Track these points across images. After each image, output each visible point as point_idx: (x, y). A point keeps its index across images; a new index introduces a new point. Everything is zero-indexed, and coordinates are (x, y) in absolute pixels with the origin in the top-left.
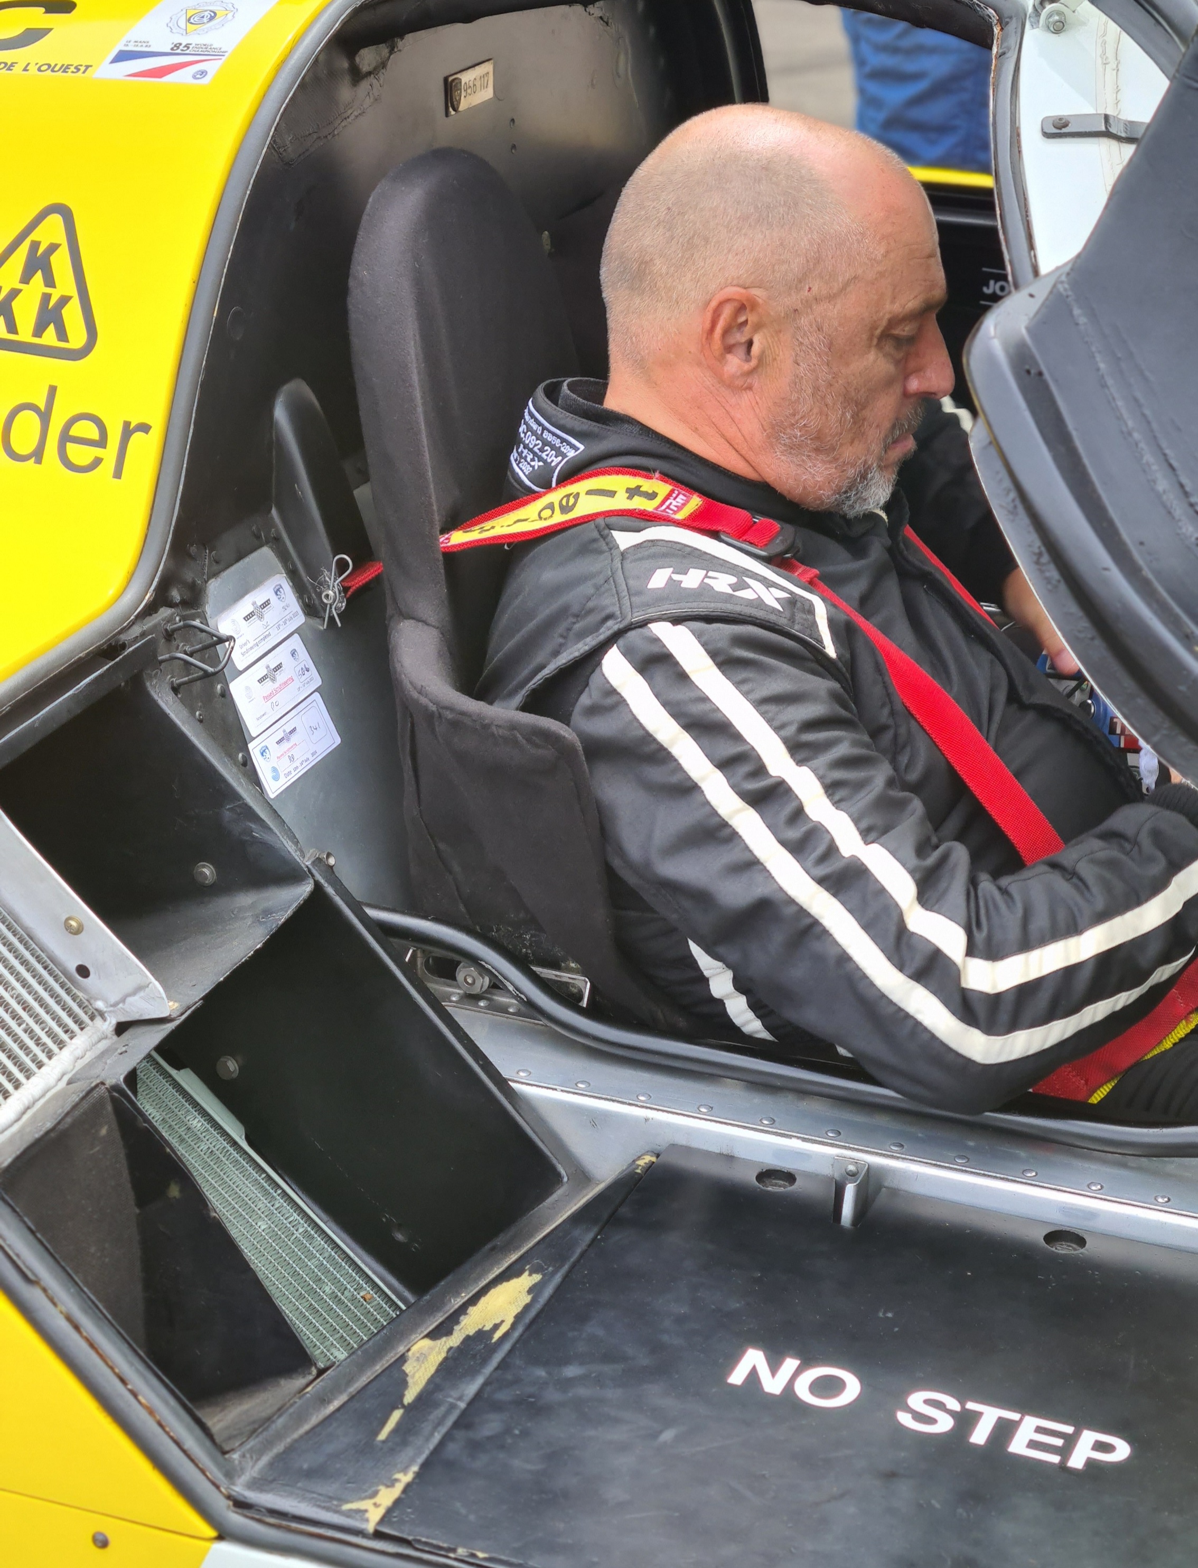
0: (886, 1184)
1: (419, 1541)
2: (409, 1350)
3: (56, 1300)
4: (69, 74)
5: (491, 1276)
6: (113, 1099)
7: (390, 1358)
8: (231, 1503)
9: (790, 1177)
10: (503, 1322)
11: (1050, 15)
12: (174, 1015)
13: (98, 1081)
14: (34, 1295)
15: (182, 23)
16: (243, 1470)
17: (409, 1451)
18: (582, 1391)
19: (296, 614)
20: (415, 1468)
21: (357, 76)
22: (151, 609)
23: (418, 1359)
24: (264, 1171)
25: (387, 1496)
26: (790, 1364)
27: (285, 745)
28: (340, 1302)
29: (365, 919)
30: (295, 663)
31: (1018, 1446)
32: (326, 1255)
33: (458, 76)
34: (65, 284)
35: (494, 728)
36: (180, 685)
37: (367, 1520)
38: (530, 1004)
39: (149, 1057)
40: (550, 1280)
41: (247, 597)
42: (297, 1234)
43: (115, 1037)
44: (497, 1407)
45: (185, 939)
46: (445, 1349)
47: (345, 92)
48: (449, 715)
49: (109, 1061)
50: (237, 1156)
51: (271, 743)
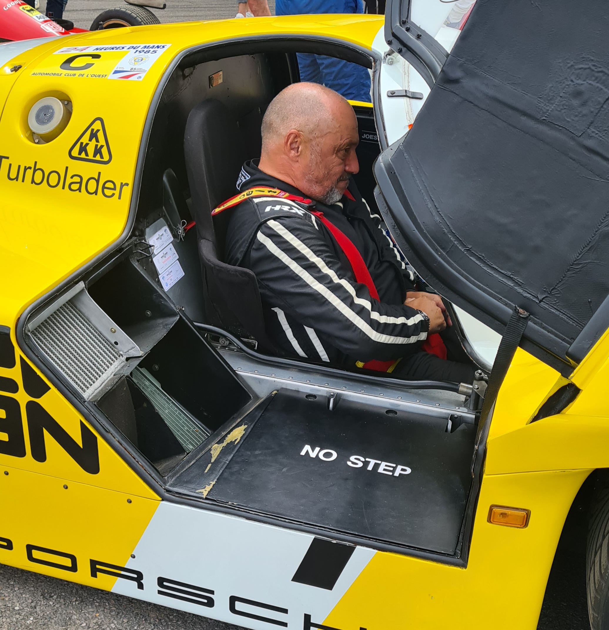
0: (342, 398)
1: (218, 500)
2: (212, 447)
3: (115, 437)
4: (100, 78)
5: (233, 426)
6: (127, 380)
7: (207, 449)
8: (165, 491)
9: (315, 396)
10: (237, 439)
11: (389, 60)
12: (143, 355)
13: (123, 375)
14: (109, 436)
15: (133, 61)
16: (168, 482)
17: (214, 475)
18: (260, 458)
19: (171, 238)
20: (216, 480)
21: (184, 77)
22: (130, 237)
23: (214, 450)
24: (167, 396)
25: (208, 488)
26: (317, 449)
27: (169, 276)
28: (189, 432)
29: (194, 325)
30: (171, 252)
31: (380, 470)
32: (185, 419)
33: (213, 76)
34: (102, 142)
35: (231, 272)
36: (139, 259)
37: (203, 495)
38: (241, 349)
39: (136, 368)
40: (250, 427)
41: (157, 233)
42: (176, 413)
43: (126, 362)
44: (237, 463)
45: (143, 333)
46: (222, 446)
47: (181, 82)
48: (217, 268)
49: (125, 369)
50: (159, 392)
51: (165, 275)
